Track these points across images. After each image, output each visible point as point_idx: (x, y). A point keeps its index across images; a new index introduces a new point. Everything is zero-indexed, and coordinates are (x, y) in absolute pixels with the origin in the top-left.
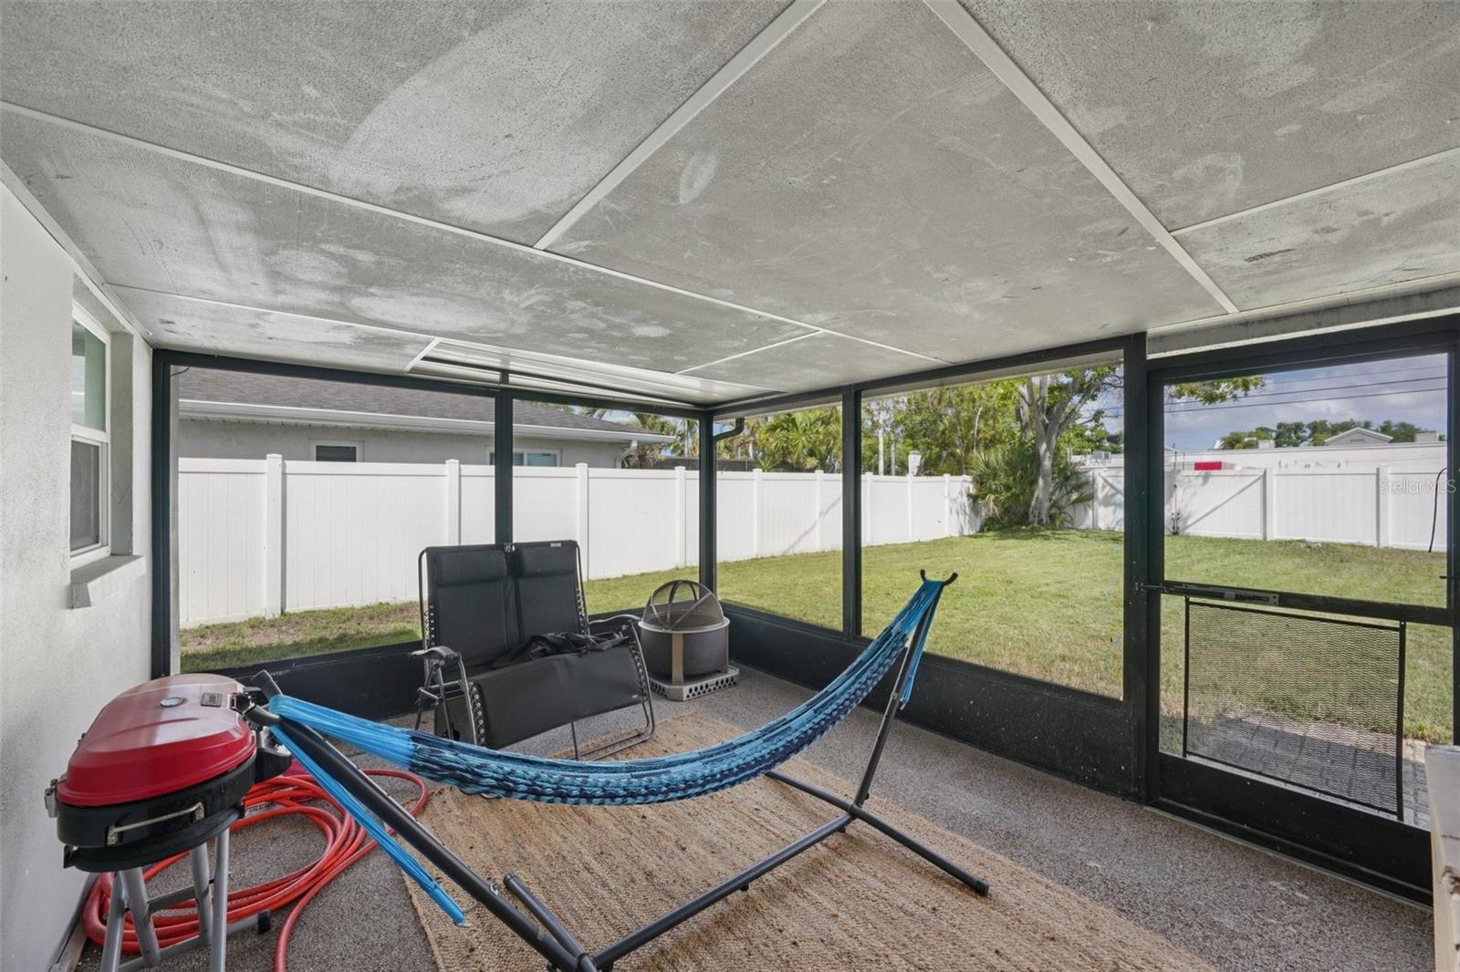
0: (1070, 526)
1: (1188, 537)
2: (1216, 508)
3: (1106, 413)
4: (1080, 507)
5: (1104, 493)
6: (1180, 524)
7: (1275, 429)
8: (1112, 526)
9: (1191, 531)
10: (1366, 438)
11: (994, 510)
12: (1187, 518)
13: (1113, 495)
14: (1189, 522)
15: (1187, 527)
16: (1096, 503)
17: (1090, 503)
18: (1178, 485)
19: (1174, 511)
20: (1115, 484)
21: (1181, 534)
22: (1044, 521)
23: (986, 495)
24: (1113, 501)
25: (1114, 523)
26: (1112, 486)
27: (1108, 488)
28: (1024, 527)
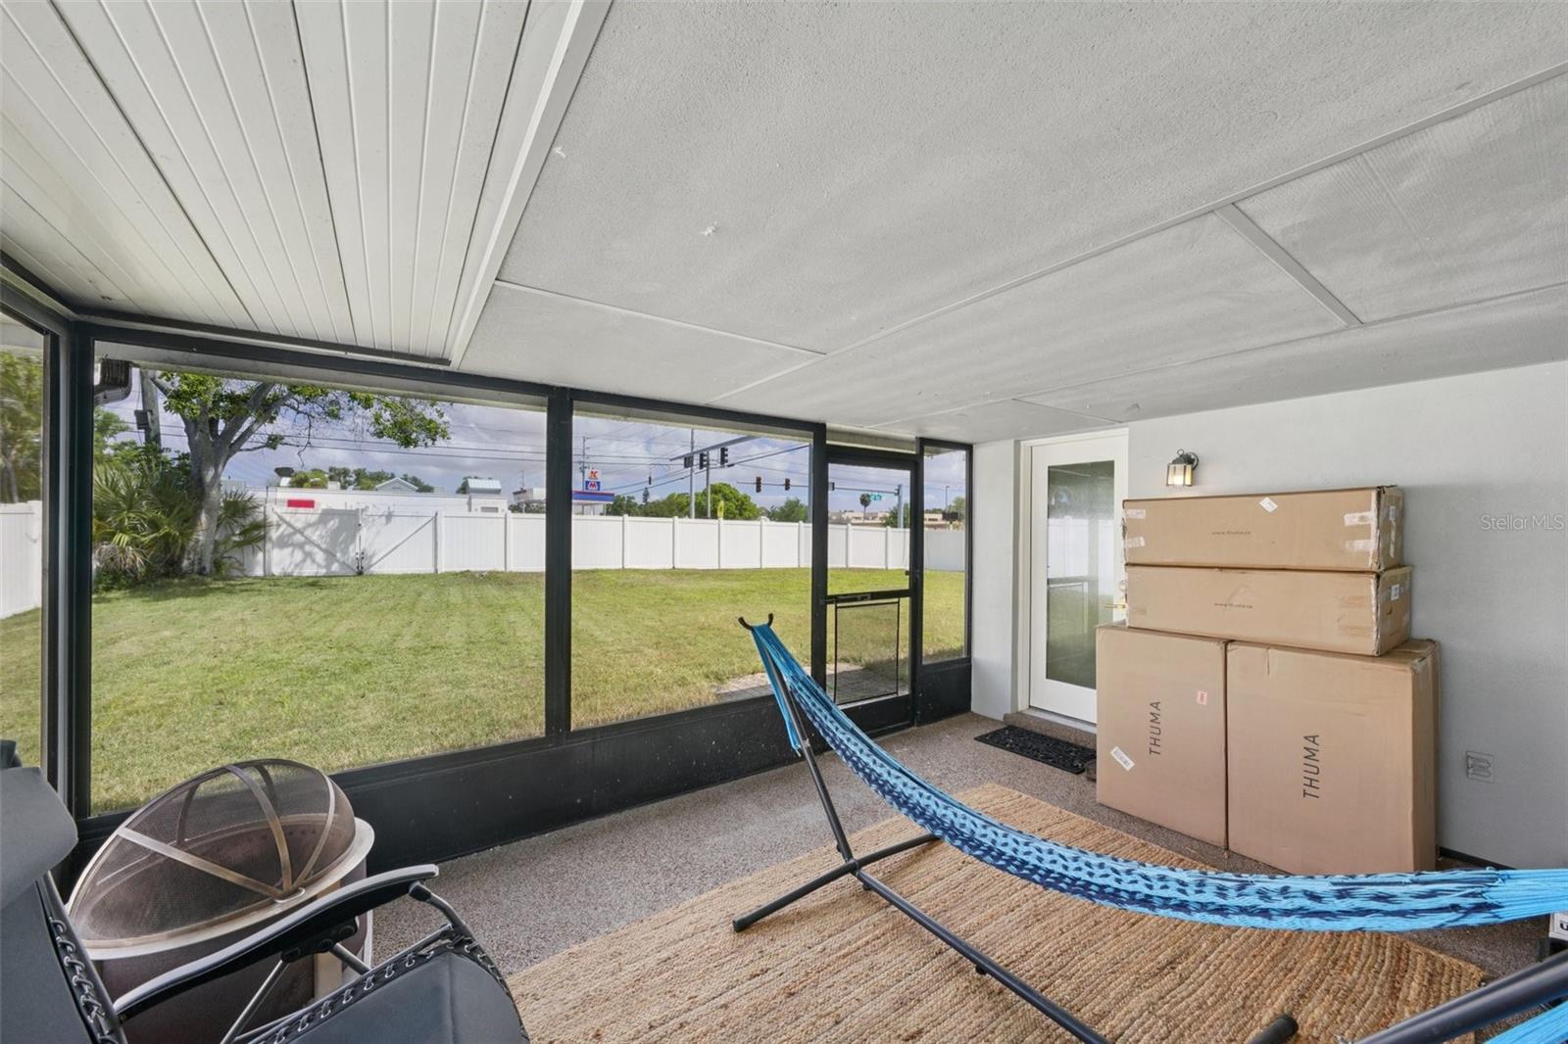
0: (239, 574)
1: (372, 575)
2: (397, 547)
3: (286, 440)
4: (248, 549)
5: (279, 533)
6: (365, 563)
7: (327, 471)
8: (289, 570)
9: (376, 570)
10: (403, 487)
11: (134, 561)
12: (372, 557)
13: (291, 535)
14: (374, 560)
15: (371, 566)
16: (269, 546)
17: (260, 544)
18: (363, 524)
19: (358, 551)
20: (292, 522)
21: (365, 573)
22: (208, 570)
23: (113, 534)
24: (290, 542)
25: (292, 567)
26: (289, 524)
27: (284, 526)
28: (176, 581)
